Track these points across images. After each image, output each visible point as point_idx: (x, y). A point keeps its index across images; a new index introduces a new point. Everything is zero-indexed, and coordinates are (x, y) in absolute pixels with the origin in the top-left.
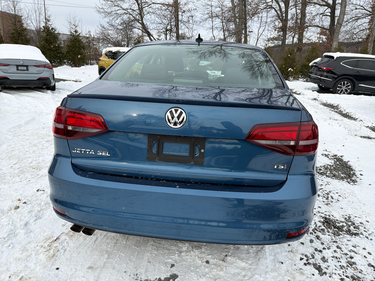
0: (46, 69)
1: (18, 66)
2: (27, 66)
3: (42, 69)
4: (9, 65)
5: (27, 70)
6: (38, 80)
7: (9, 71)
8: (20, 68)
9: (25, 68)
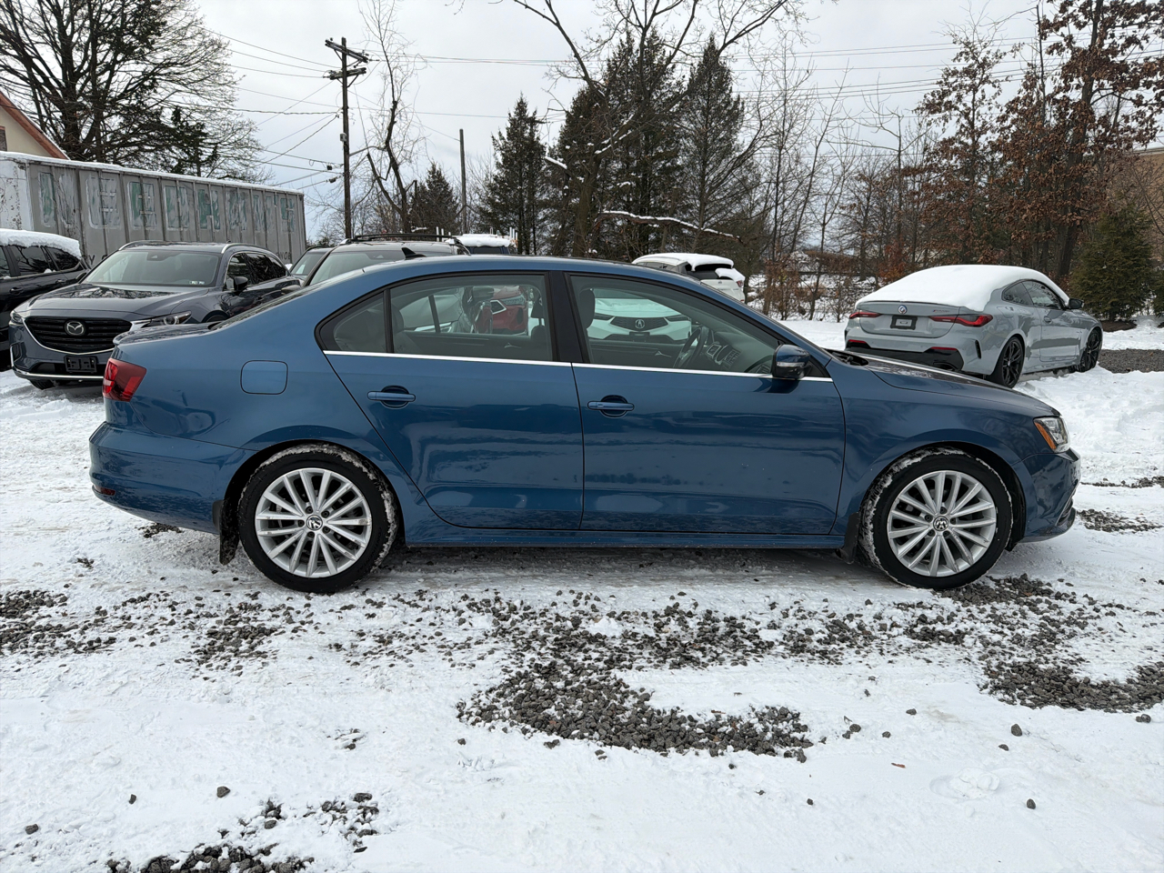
0: (958, 326)
1: (895, 317)
2: (914, 318)
3: (948, 325)
4: (880, 315)
5: (913, 327)
6: (927, 351)
7: (877, 329)
8: (898, 323)
9: (909, 323)
